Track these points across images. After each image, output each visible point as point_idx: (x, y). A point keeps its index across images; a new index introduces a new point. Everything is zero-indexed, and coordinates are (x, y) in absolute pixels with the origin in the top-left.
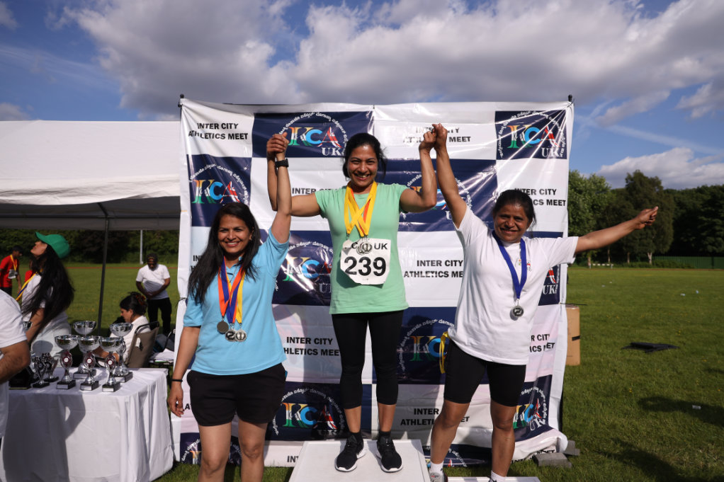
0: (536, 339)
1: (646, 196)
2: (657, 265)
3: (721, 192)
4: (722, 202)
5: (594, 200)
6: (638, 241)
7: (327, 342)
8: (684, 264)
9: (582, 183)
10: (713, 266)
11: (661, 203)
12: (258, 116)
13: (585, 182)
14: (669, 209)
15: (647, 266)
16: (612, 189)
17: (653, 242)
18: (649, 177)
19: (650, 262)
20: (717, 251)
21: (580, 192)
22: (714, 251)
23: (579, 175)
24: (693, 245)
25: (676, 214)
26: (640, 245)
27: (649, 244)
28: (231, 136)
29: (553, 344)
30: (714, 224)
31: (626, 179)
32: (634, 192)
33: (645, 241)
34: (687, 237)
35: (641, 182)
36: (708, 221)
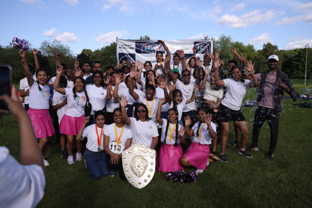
3: (302, 51)
5: (248, 55)
9: (243, 48)
10: (297, 83)
12: (136, 43)
13: (245, 47)
16: (256, 50)
18: (273, 45)
20: (299, 77)
21: (243, 52)
23: (243, 44)
25: (283, 61)
28: (130, 48)
30: (298, 65)
31: (263, 46)
32: (266, 52)
34: (287, 70)
35: (269, 47)
36: (296, 64)
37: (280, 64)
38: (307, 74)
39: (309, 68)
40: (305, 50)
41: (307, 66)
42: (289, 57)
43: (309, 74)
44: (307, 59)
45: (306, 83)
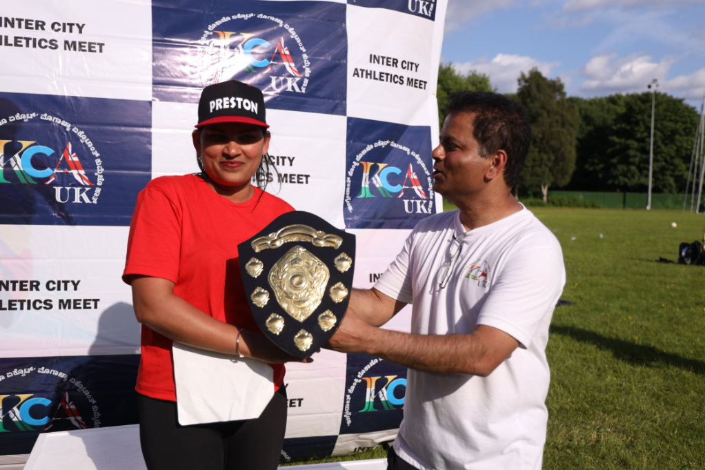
1: (543, 107)
2: (552, 203)
3: (639, 103)
4: (639, 117)
6: (530, 169)
7: (70, 286)
8: (587, 203)
9: (456, 83)
10: (624, 204)
11: (562, 116)
14: (572, 126)
15: (541, 205)
17: (551, 170)
19: (545, 198)
20: (629, 183)
22: (626, 184)
23: (454, 71)
24: (600, 175)
25: (581, 132)
26: (532, 175)
27: (544, 173)
30: (628, 147)
31: (519, 81)
32: (529, 101)
33: (538, 170)
34: (593, 164)
35: (538, 86)
36: (620, 143)
37: (571, 144)
38: (653, 176)
39: (659, 157)
40: (645, 98)
41: (654, 150)
42: (599, 122)
43: (660, 177)
44: (656, 128)
45: (652, 207)
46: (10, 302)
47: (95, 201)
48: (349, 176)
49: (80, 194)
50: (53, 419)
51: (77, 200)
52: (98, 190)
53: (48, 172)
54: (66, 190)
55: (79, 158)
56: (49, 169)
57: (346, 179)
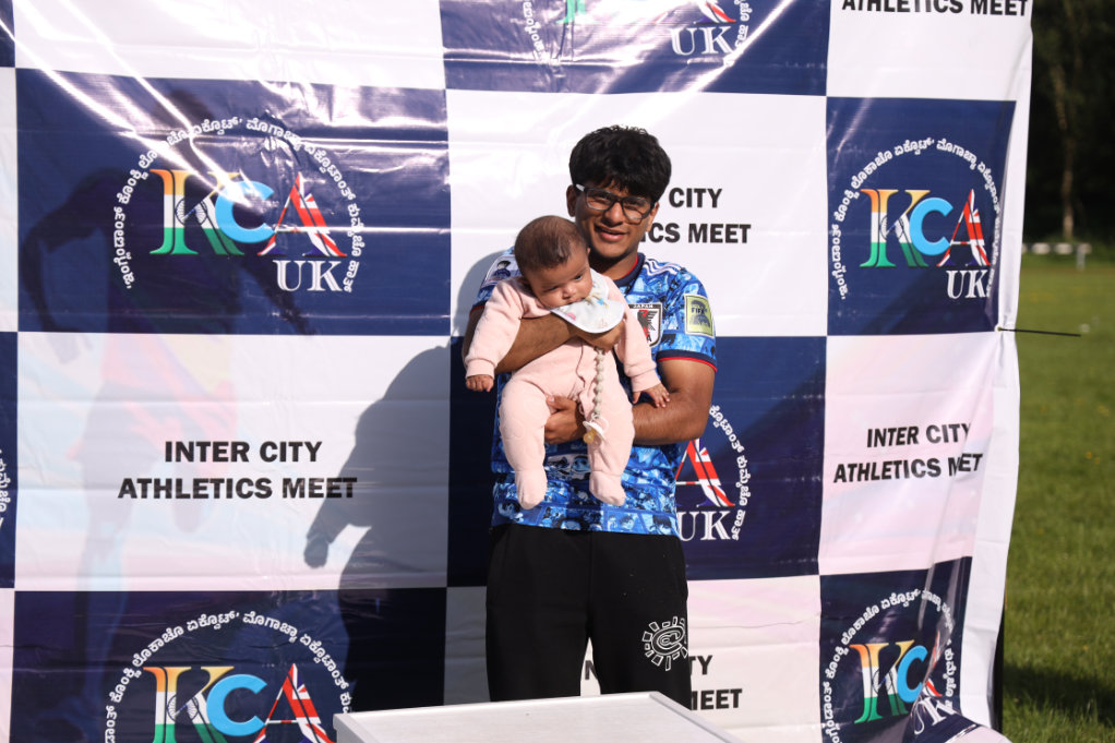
0: (922, 437)
7: (304, 452)
29: (978, 457)
46: (196, 482)
47: (348, 288)
48: (836, 222)
49: (322, 273)
50: (268, 721)
51: (316, 286)
52: (354, 266)
53: (264, 231)
54: (297, 265)
55: (318, 204)
56: (265, 227)
57: (830, 228)
